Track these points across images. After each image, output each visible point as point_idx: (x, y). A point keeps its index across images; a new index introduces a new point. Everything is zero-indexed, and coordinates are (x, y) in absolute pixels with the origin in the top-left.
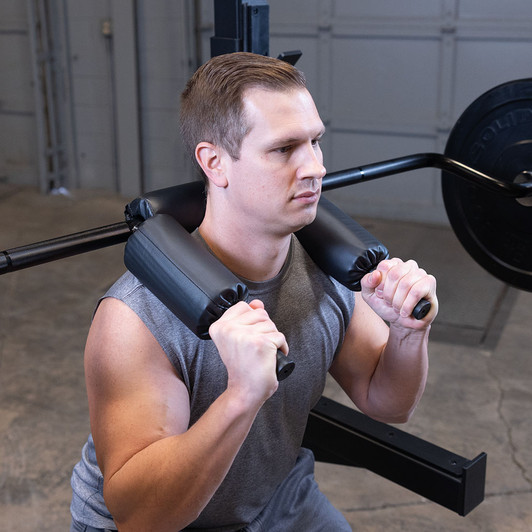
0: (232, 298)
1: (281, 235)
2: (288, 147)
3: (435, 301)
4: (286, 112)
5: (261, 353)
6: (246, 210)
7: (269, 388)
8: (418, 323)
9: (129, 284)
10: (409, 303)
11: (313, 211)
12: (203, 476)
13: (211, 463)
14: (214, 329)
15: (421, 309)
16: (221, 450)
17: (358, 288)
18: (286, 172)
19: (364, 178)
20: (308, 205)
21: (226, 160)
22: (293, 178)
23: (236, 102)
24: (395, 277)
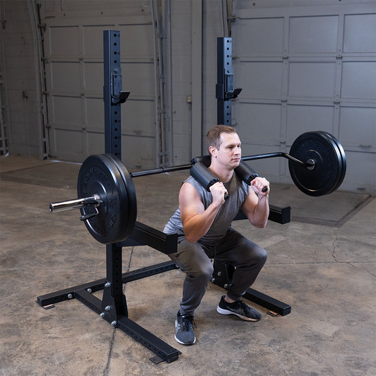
0: (215, 181)
1: (230, 170)
2: (231, 147)
3: (269, 188)
4: (230, 138)
5: (221, 193)
6: (221, 163)
7: (222, 201)
8: (264, 193)
9: (191, 179)
10: (262, 187)
11: (238, 163)
12: (207, 222)
13: (208, 219)
14: (211, 188)
15: (265, 190)
16: (211, 216)
17: (250, 185)
18: (231, 153)
19: (258, 158)
20: (236, 161)
21: (216, 151)
22: (233, 154)
23: (219, 136)
24: (259, 181)
